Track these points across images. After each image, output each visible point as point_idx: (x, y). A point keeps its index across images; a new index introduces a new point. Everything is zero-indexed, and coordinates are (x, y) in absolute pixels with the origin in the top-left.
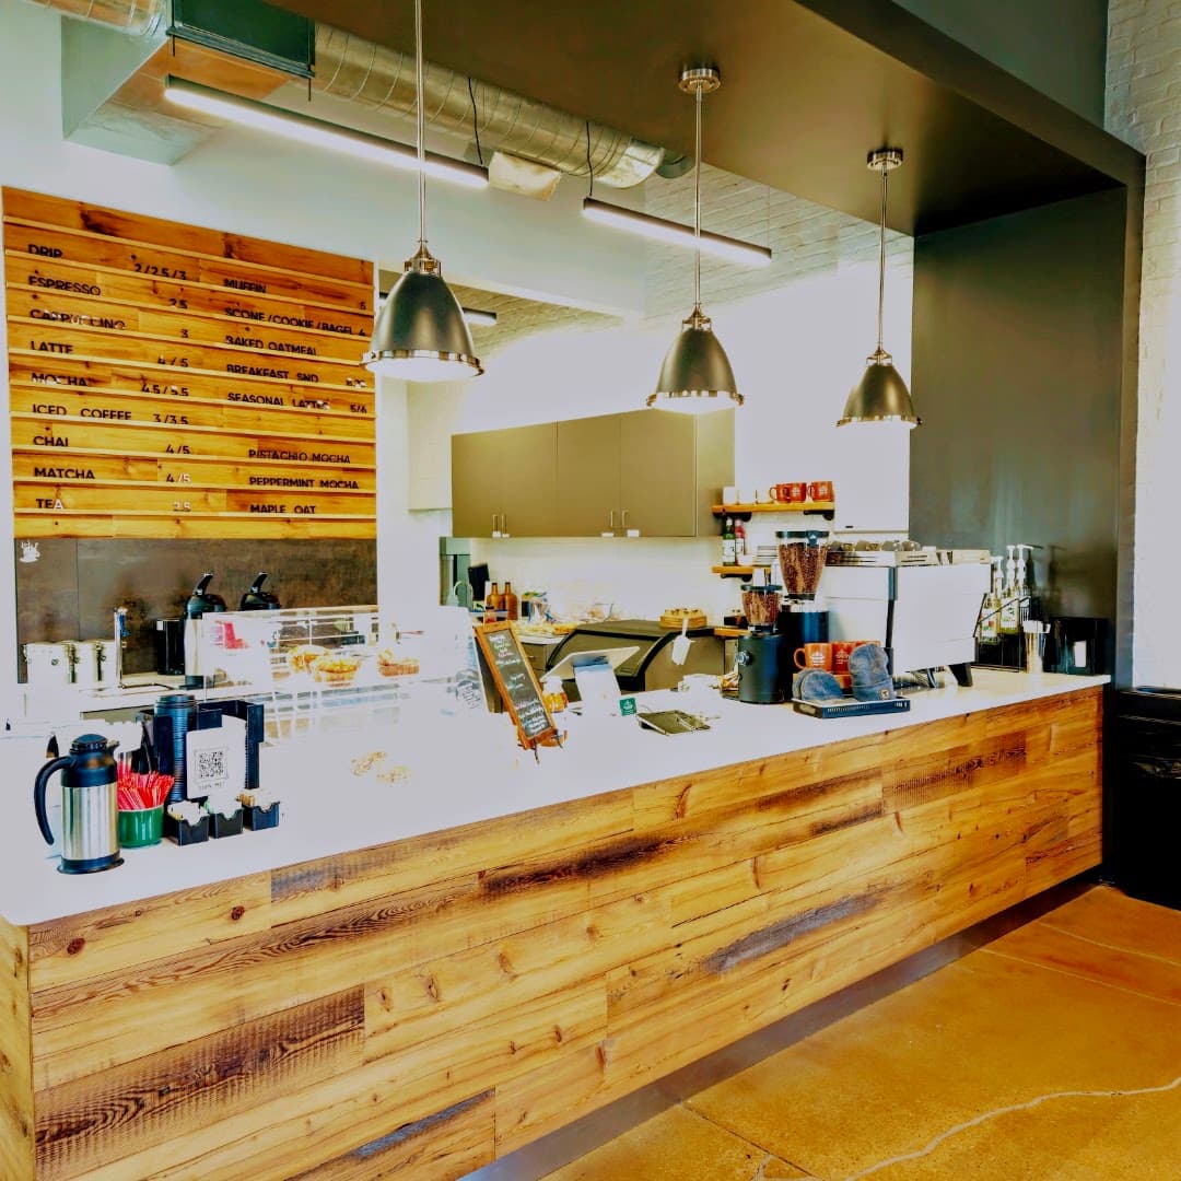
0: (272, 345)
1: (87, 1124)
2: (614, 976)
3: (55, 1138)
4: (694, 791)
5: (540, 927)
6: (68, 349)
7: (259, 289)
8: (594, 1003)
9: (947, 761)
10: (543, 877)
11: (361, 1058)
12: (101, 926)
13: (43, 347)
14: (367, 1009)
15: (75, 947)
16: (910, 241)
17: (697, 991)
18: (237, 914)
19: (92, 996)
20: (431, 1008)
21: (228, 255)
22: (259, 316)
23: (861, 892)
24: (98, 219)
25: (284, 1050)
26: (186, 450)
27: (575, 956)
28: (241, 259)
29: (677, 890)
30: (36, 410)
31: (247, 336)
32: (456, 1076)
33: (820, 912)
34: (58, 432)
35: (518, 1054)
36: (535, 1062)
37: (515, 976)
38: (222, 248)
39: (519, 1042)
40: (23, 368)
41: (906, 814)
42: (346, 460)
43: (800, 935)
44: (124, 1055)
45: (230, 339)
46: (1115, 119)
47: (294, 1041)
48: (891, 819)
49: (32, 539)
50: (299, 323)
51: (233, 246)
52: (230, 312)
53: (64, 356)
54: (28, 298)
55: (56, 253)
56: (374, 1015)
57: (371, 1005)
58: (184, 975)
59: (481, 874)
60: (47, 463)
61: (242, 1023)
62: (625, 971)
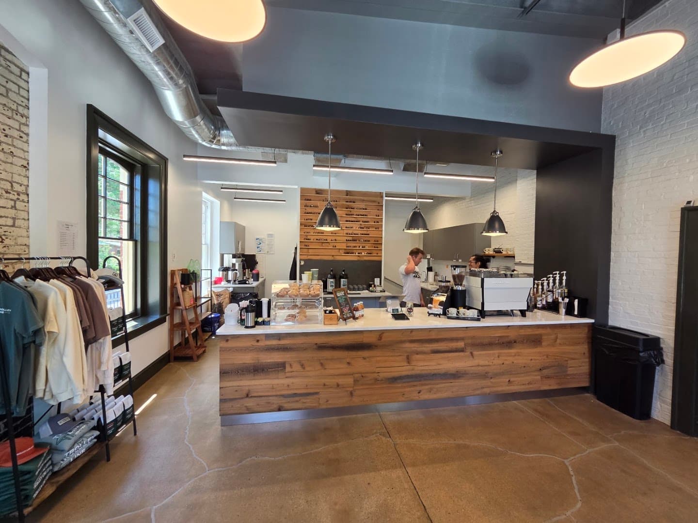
0: (357, 215)
1: (229, 373)
2: (357, 375)
3: (223, 373)
4: (384, 335)
5: (332, 359)
6: (311, 220)
7: (354, 202)
8: (350, 380)
9: (497, 339)
10: (334, 348)
11: (285, 376)
12: (232, 338)
13: (307, 220)
14: (286, 367)
15: (227, 341)
16: (535, 172)
17: (385, 386)
18: (258, 341)
19: (230, 350)
20: (302, 370)
21: (347, 196)
22: (354, 208)
23: (454, 372)
24: (318, 192)
25: (267, 370)
26: (336, 240)
27: (343, 368)
28: (350, 196)
29: (378, 359)
30: (304, 233)
31: (351, 213)
32: (308, 387)
33: (434, 375)
34: (309, 237)
35: (326, 387)
36: (331, 390)
37: (325, 369)
38: (345, 194)
39: (327, 384)
40: (303, 224)
41: (475, 353)
42: (378, 241)
43: (425, 380)
44: (236, 362)
45: (346, 214)
46: (605, 124)
47: (270, 369)
48: (468, 353)
49: (303, 260)
50: (364, 209)
51: (348, 193)
52: (347, 208)
53: (311, 221)
54: (304, 210)
55: (310, 200)
56: (288, 369)
57: (287, 366)
58: (247, 350)
59: (316, 344)
60: (306, 244)
61: (258, 362)
62: (360, 375)
